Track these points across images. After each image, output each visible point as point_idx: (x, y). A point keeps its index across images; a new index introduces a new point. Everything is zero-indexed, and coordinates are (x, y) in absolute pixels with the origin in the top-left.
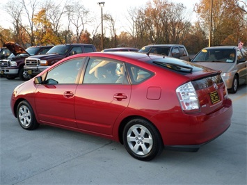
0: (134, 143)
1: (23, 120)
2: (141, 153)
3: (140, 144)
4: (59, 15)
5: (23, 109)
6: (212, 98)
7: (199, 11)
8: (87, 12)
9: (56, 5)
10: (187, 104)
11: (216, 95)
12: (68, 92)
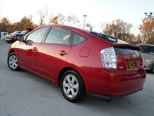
0: (67, 88)
1: (12, 64)
2: (70, 96)
3: (71, 89)
4: (64, 21)
5: (13, 58)
6: (130, 65)
7: (141, 29)
8: (78, 21)
9: (63, 16)
10: (108, 64)
11: (134, 63)
12: (35, 48)
